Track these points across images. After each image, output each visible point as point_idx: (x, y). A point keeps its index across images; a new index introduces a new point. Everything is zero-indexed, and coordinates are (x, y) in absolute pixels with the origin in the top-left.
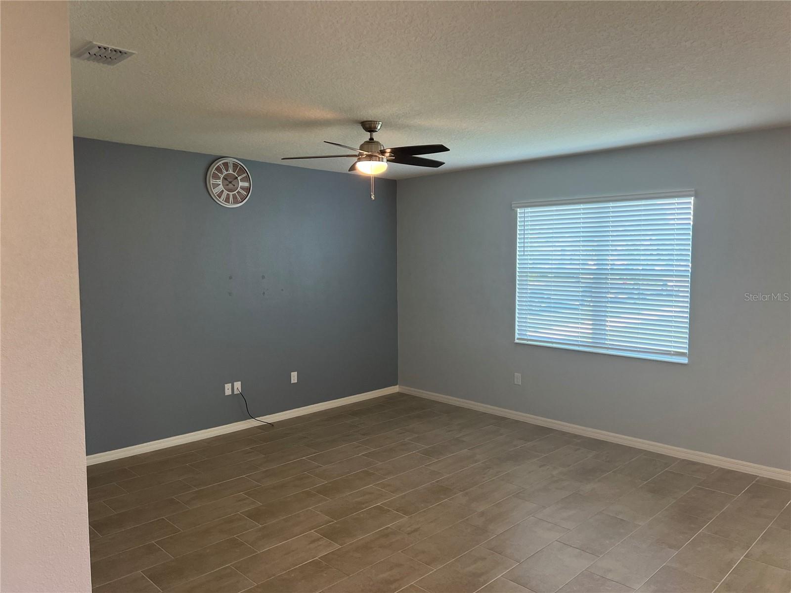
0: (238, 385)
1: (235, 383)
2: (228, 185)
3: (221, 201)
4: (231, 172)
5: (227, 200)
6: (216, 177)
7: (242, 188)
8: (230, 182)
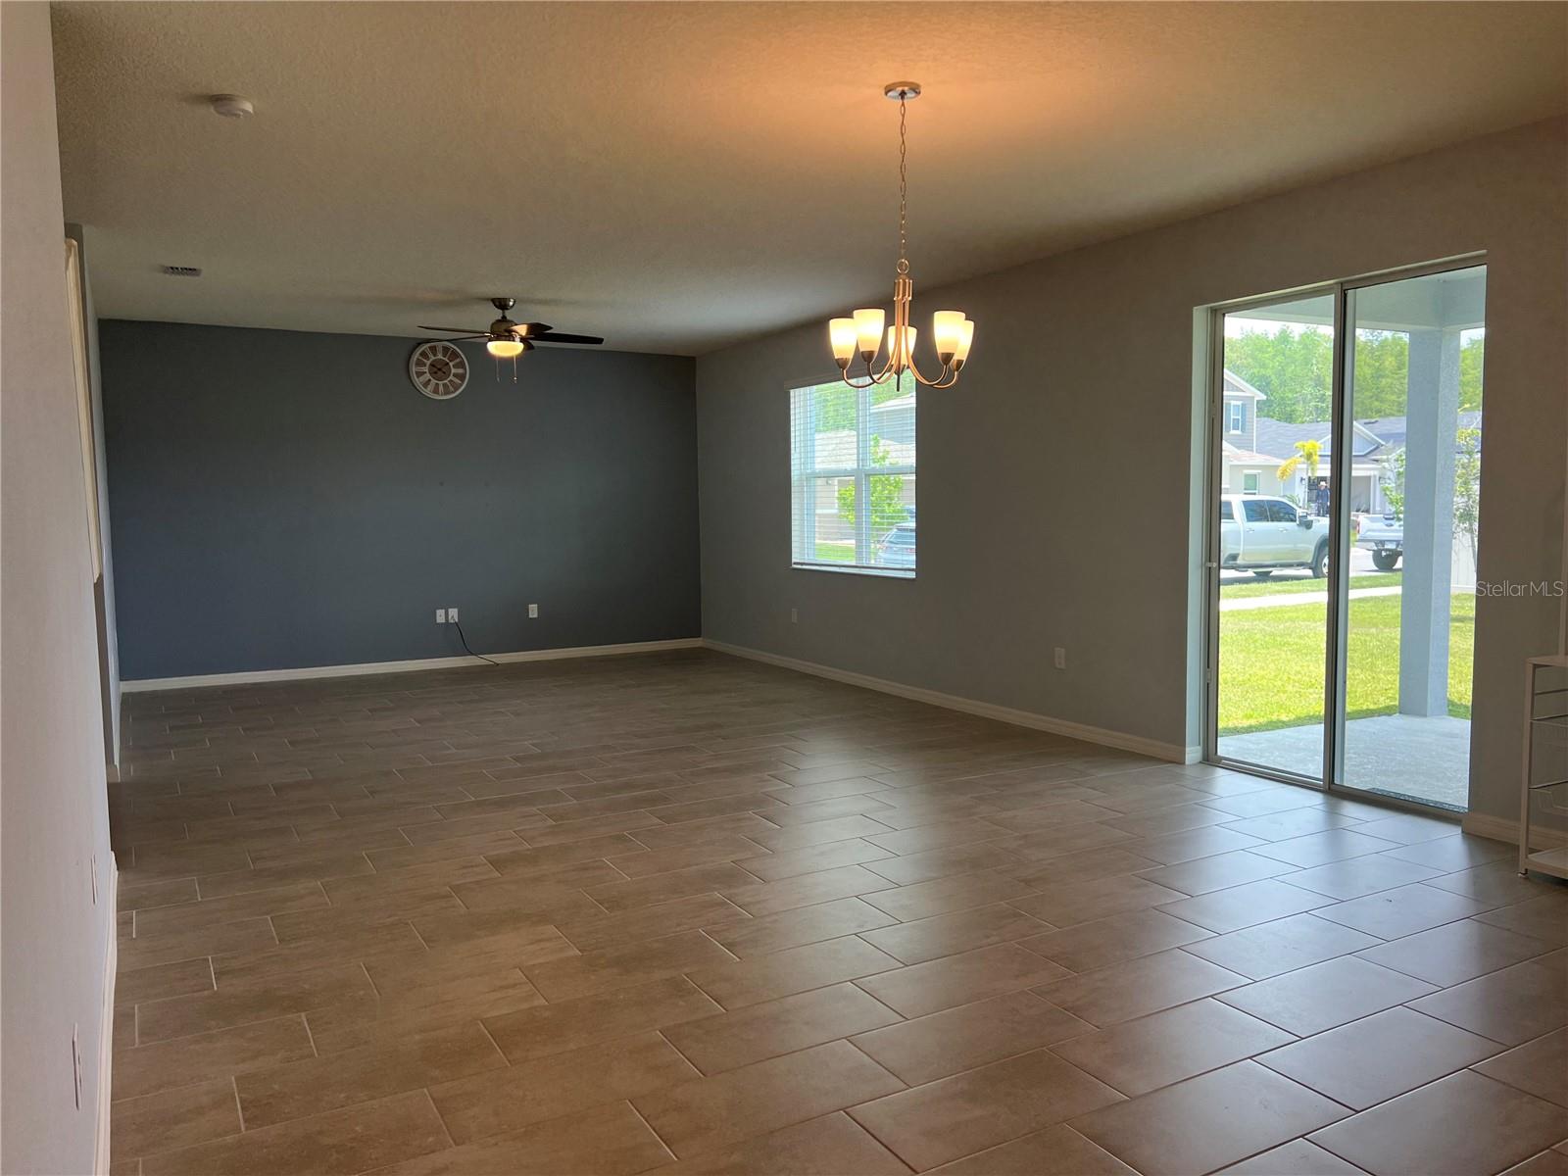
0: (454, 613)
1: (450, 610)
2: (436, 373)
3: (428, 392)
4: (440, 356)
5: (436, 391)
6: (419, 363)
7: (455, 375)
8: (440, 369)
